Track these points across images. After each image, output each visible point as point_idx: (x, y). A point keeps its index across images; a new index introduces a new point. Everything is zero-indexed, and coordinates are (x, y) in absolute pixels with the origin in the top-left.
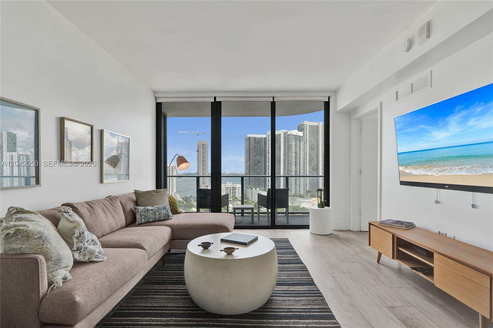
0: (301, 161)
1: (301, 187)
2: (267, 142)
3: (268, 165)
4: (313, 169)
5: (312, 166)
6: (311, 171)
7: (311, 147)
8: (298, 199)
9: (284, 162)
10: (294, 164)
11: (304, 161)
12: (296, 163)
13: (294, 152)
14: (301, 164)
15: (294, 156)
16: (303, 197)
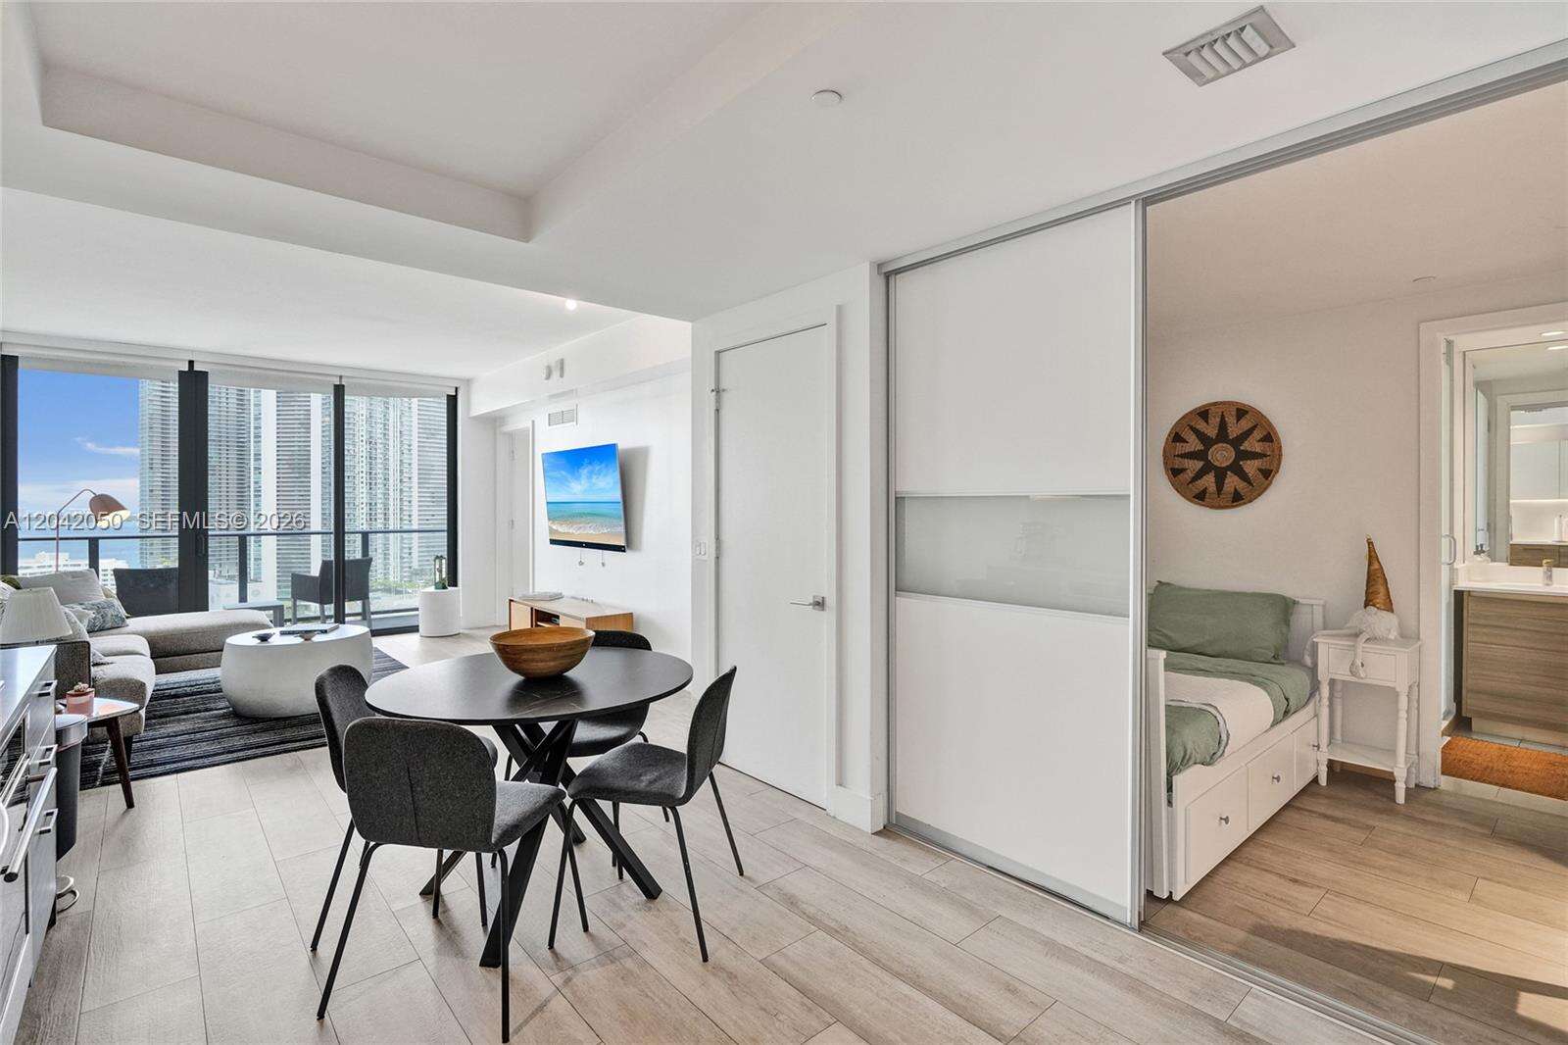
0: (391, 472)
1: (392, 559)
2: (252, 398)
3: (256, 483)
4: (433, 497)
5: (428, 488)
6: (428, 506)
7: (428, 426)
8: (379, 598)
9: (323, 473)
10: (364, 480)
11: (401, 471)
12: (370, 478)
13: (364, 439)
14: (391, 481)
15: (364, 454)
16: (398, 592)
